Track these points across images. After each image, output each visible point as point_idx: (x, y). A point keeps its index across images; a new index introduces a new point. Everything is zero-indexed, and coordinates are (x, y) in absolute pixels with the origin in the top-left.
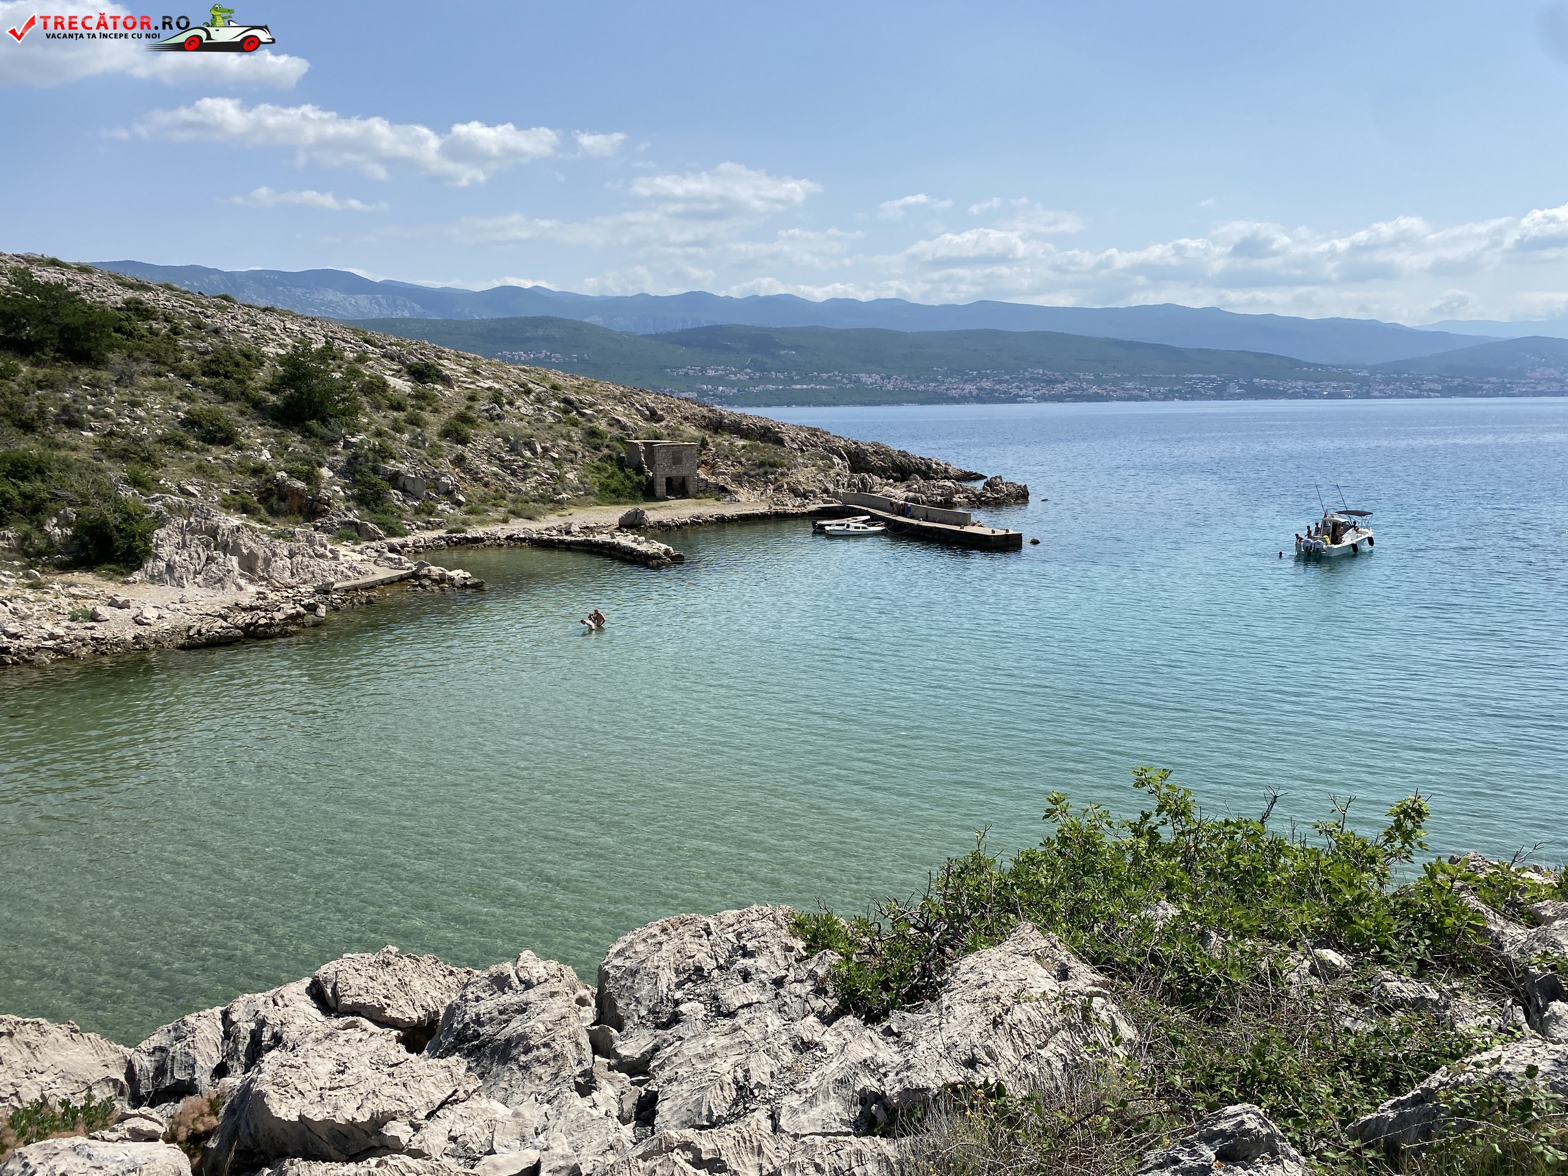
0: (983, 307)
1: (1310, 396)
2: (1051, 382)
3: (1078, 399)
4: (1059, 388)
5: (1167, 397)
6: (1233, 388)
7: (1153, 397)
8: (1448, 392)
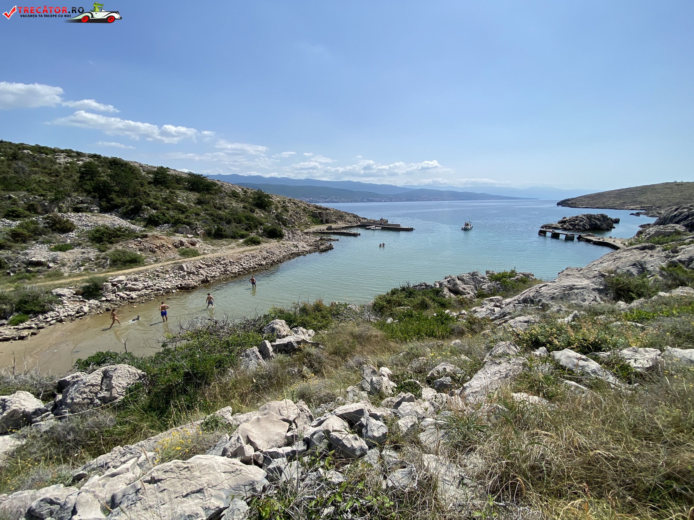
0: (307, 180)
1: (380, 201)
2: (326, 198)
3: (332, 202)
4: (328, 200)
5: (351, 202)
6: (365, 200)
7: (348, 202)
8: (407, 200)
